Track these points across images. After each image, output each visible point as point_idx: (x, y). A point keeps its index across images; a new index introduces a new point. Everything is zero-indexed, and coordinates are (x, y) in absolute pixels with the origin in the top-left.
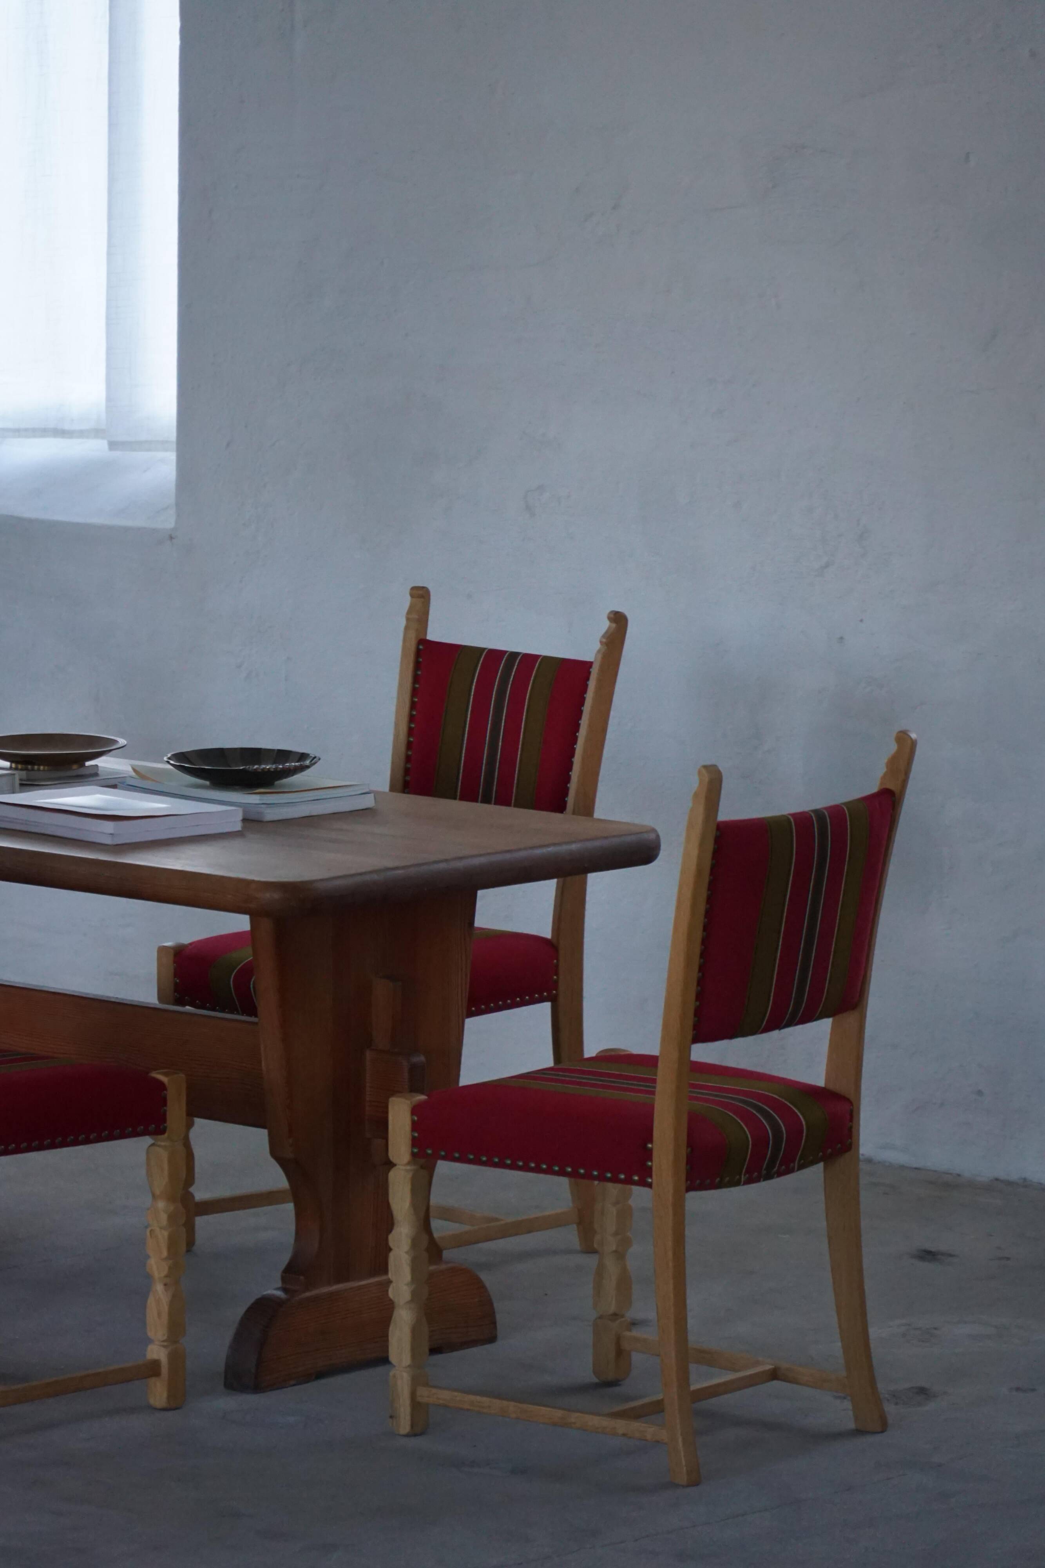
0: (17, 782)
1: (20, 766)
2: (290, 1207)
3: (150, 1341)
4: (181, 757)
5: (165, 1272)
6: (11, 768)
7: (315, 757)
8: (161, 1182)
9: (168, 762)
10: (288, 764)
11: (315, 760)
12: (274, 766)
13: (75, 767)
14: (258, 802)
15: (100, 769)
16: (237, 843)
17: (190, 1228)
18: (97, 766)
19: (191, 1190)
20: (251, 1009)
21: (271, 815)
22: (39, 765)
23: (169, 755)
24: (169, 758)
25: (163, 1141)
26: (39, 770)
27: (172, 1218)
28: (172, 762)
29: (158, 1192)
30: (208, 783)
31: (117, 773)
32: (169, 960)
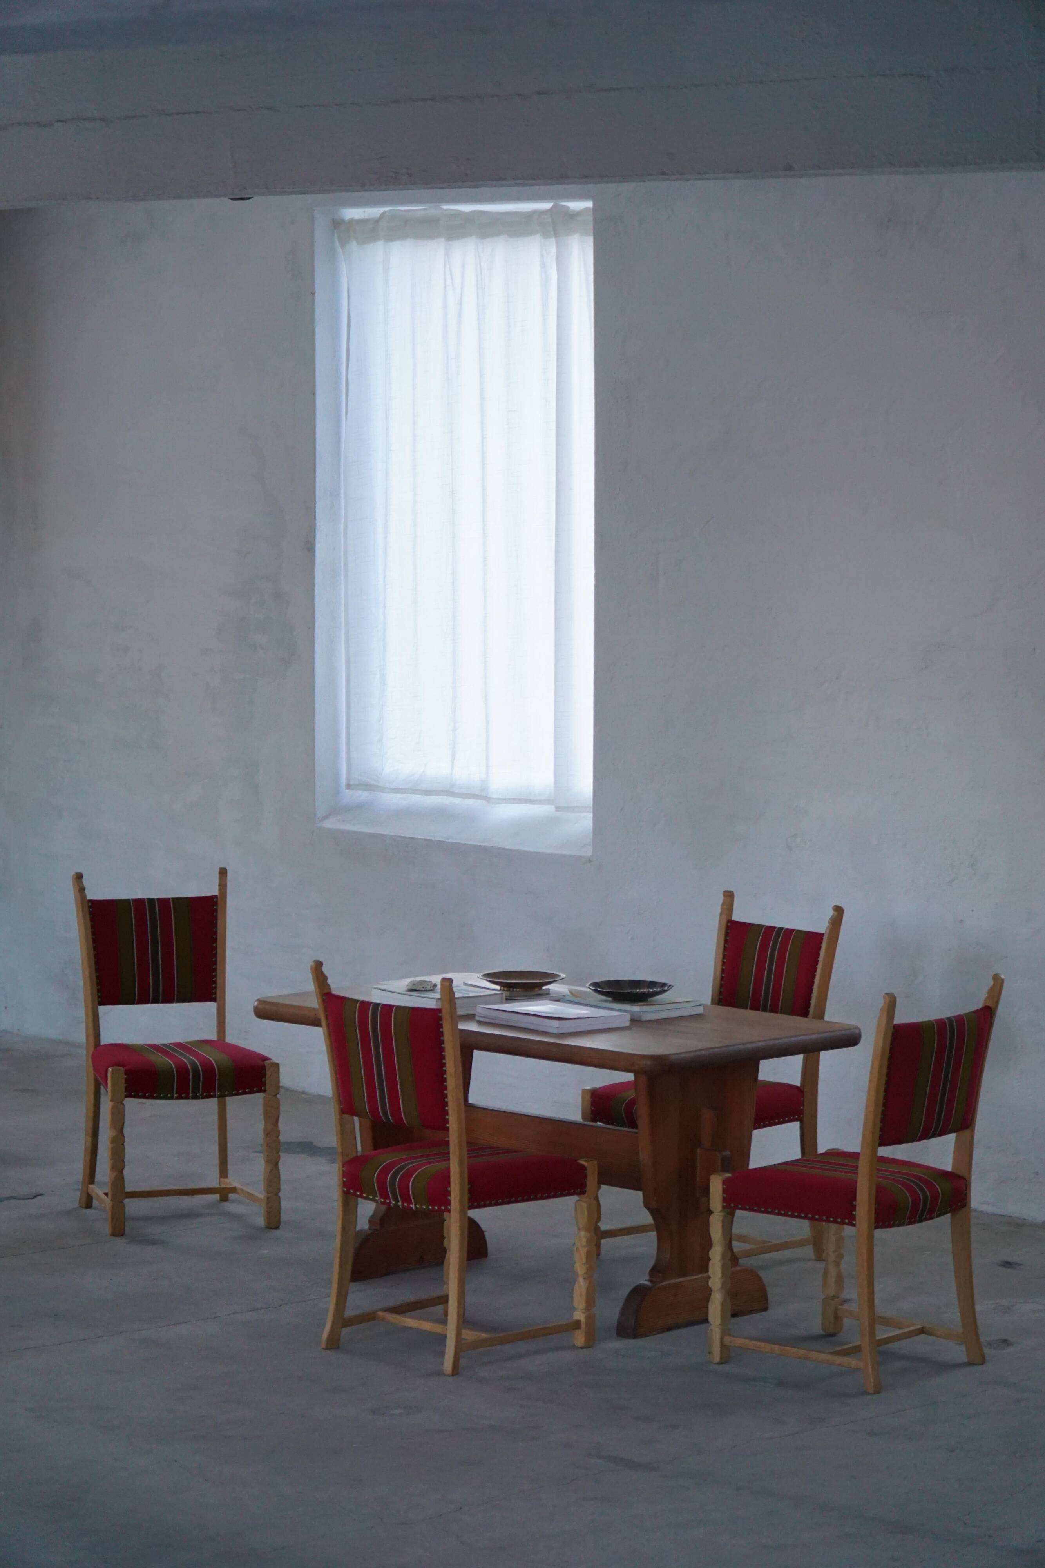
0: (505, 998)
1: (506, 989)
2: (654, 1233)
3: (575, 1309)
4: (596, 984)
5: (584, 1271)
6: (501, 990)
7: (670, 986)
8: (583, 1221)
9: (588, 987)
10: (655, 989)
11: (670, 987)
12: (648, 990)
13: (536, 989)
14: (638, 1010)
15: (551, 991)
16: (627, 1033)
17: (598, 1246)
18: (549, 989)
19: (599, 1224)
20: (633, 1124)
21: (646, 1017)
22: (517, 988)
23: (589, 984)
24: (589, 985)
25: (584, 1198)
26: (516, 991)
27: (588, 1241)
28: (591, 987)
29: (581, 1226)
30: (610, 999)
31: (560, 993)
32: (588, 1097)
